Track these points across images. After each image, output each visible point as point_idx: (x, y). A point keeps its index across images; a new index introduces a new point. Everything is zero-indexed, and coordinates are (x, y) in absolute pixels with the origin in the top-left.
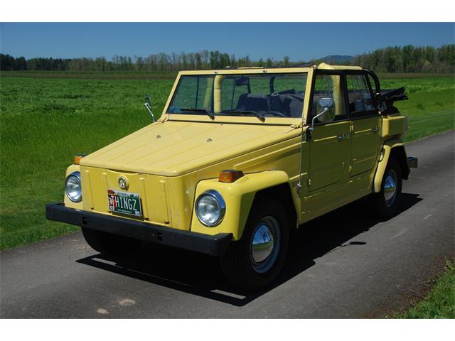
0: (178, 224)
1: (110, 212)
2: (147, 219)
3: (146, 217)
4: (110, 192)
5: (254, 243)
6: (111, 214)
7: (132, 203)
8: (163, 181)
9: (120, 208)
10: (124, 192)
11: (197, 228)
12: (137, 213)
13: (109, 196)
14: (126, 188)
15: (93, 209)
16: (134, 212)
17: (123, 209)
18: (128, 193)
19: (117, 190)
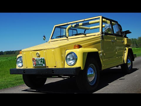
0: (59, 66)
1: (33, 67)
2: (48, 67)
3: (47, 66)
4: (33, 59)
5: (88, 74)
6: (34, 68)
7: (42, 61)
8: (53, 51)
9: (37, 65)
10: (39, 58)
11: (66, 66)
12: (44, 65)
13: (33, 61)
14: (39, 57)
15: (27, 67)
16: (42, 65)
17: (39, 65)
18: (40, 58)
19: (36, 58)
